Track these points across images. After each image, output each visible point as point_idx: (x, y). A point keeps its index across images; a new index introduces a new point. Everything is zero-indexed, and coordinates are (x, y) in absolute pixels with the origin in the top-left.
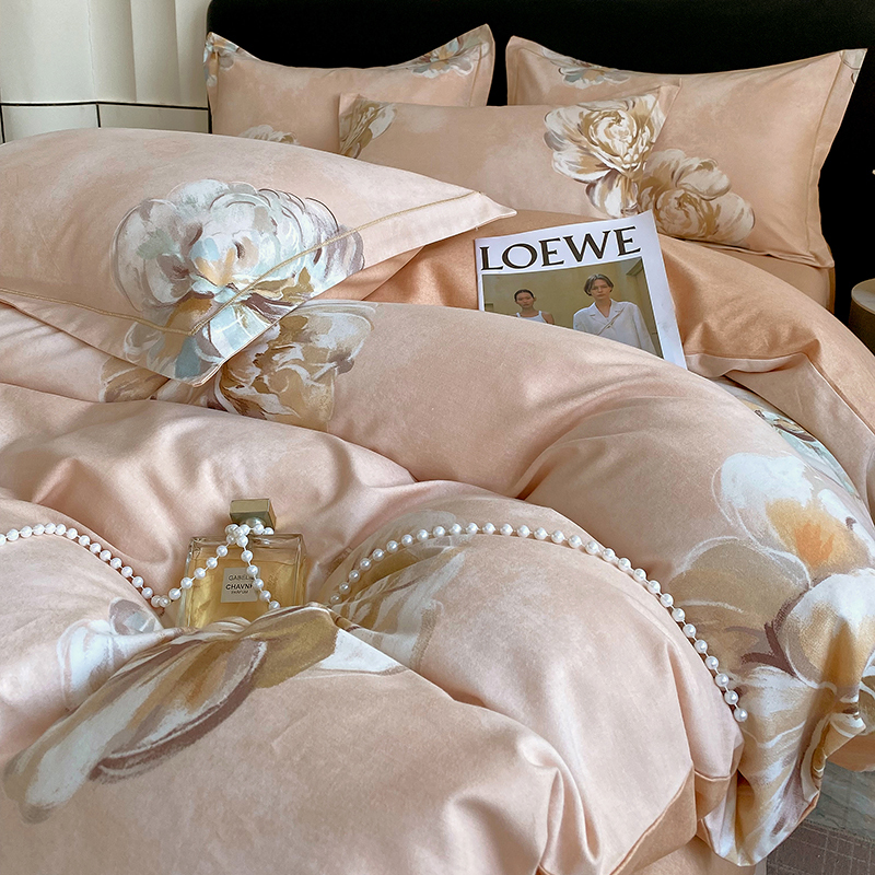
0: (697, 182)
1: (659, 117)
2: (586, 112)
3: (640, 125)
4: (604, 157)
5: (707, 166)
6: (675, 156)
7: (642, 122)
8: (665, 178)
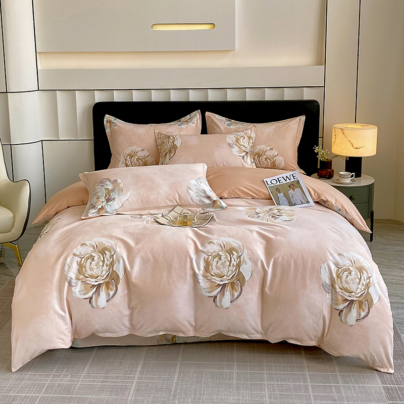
0: (269, 153)
1: (253, 135)
2: (236, 136)
3: (249, 139)
4: (244, 149)
5: (271, 149)
6: (263, 147)
7: (249, 138)
8: (261, 153)
